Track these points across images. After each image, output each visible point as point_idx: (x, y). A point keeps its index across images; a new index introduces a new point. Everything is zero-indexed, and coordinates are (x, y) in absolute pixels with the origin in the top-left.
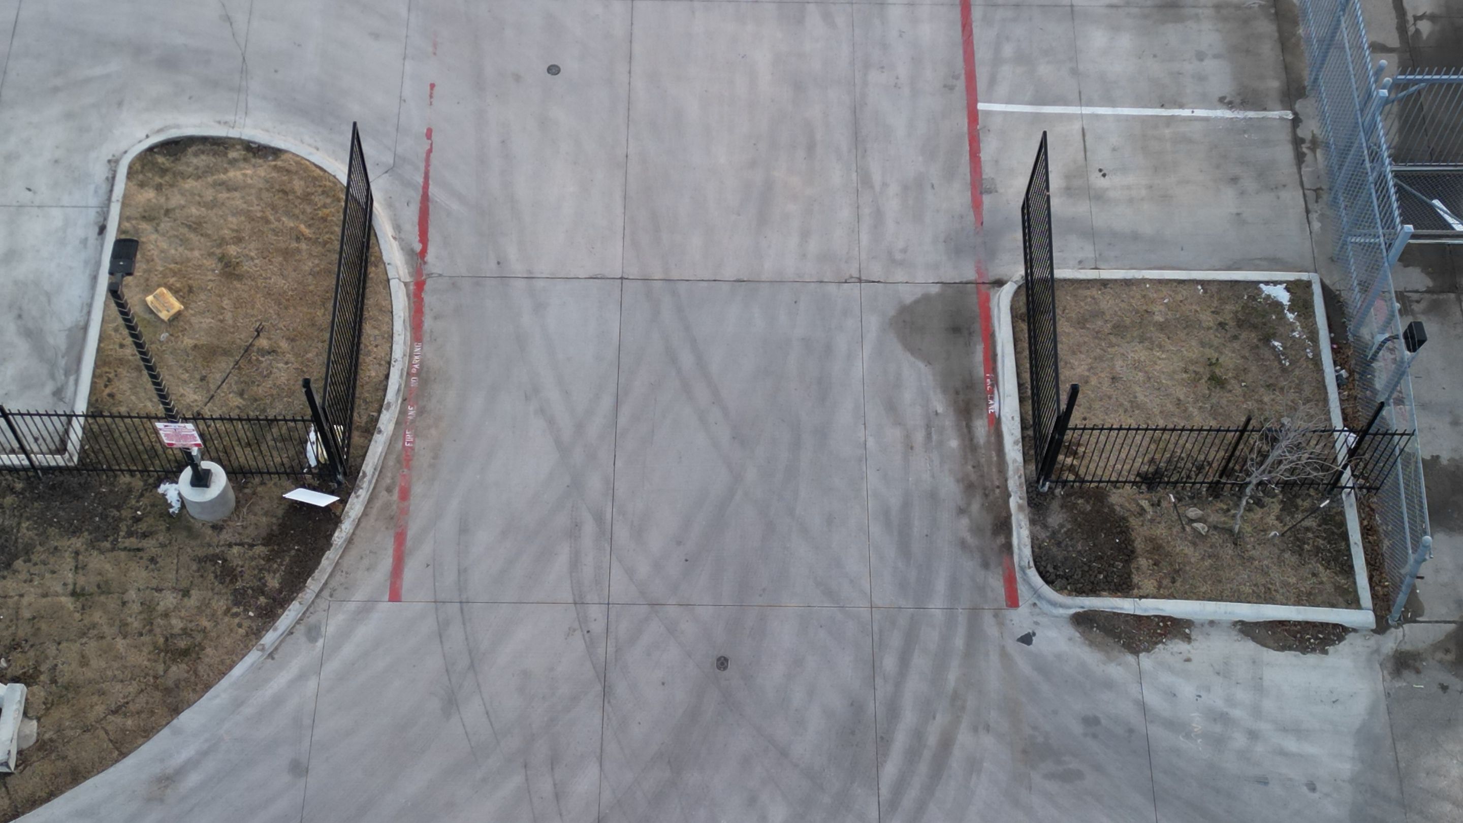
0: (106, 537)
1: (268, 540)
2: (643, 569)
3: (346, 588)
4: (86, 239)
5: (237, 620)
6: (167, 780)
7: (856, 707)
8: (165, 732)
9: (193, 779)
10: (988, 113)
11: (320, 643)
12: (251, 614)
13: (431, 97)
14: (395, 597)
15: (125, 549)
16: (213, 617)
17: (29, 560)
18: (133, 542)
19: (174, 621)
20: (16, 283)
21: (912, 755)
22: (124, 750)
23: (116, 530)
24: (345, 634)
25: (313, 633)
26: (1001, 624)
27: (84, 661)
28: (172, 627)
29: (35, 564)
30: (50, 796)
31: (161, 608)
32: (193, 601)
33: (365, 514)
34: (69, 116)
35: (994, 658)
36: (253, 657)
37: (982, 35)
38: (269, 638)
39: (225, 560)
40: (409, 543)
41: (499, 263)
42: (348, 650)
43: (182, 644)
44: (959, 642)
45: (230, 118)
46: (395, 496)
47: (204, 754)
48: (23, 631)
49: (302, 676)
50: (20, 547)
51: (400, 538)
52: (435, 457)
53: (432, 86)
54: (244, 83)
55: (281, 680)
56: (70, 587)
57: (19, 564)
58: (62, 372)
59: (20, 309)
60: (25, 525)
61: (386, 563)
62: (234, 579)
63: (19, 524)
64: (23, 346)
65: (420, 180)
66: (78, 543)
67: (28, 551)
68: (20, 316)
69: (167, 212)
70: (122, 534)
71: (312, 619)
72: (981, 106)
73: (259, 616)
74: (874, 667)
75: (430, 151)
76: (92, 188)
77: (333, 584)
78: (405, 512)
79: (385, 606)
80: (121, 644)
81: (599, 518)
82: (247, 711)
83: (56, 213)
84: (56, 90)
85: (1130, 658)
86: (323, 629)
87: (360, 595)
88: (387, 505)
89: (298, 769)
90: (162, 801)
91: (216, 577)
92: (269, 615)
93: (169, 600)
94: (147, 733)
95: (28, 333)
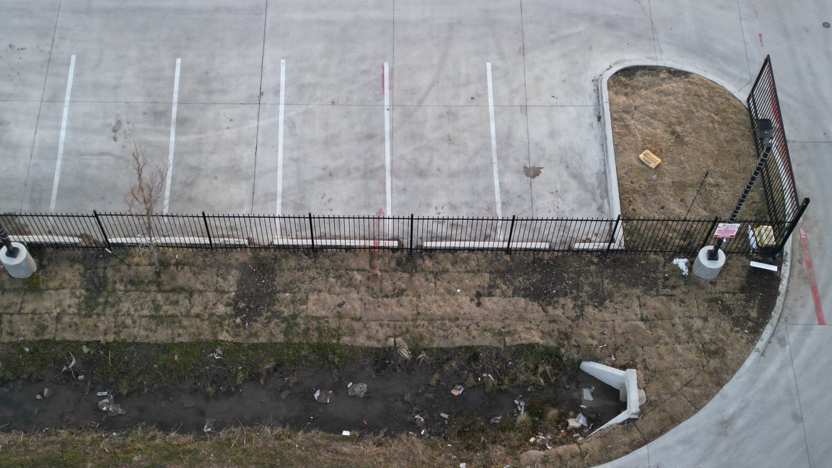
0: (652, 289)
1: (742, 290)
3: (793, 317)
4: (592, 124)
5: (739, 335)
6: (725, 424)
8: (717, 396)
9: (740, 423)
11: (788, 347)
12: (746, 331)
13: (761, 41)
14: (821, 322)
15: (664, 295)
16: (724, 333)
17: (612, 301)
18: (668, 291)
19: (705, 335)
20: (560, 148)
22: (697, 407)
23: (656, 284)
24: (801, 342)
25: (782, 342)
27: (661, 357)
28: (704, 339)
29: (616, 303)
30: (662, 432)
31: (695, 327)
32: (711, 323)
33: (791, 276)
34: (564, 55)
36: (753, 356)
38: (760, 345)
39: (722, 301)
40: (820, 292)
41: (825, 134)
42: (804, 352)
43: (713, 348)
45: (653, 55)
46: (805, 266)
47: (742, 410)
48: (620, 341)
49: (783, 367)
50: (606, 294)
51: (814, 289)
52: (821, 243)
53: (760, 35)
54: (655, 36)
55: (772, 369)
56: (639, 316)
57: (607, 303)
58: (599, 197)
59: (566, 162)
60: (605, 282)
61: (811, 303)
62: (730, 312)
63: (602, 281)
64: (573, 184)
66: (637, 291)
67: (610, 295)
68: (567, 167)
69: (636, 108)
70: (660, 286)
71: (780, 334)
73: (751, 332)
76: (587, 95)
77: (785, 314)
78: (812, 274)
79: (817, 327)
80: (679, 348)
82: (760, 385)
83: (571, 109)
84: (553, 41)
86: (787, 340)
87: (802, 320)
88: (801, 271)
89: (797, 418)
90: (726, 435)
91: (720, 310)
92: (756, 332)
93: (698, 323)
94: (709, 396)
95: (575, 176)
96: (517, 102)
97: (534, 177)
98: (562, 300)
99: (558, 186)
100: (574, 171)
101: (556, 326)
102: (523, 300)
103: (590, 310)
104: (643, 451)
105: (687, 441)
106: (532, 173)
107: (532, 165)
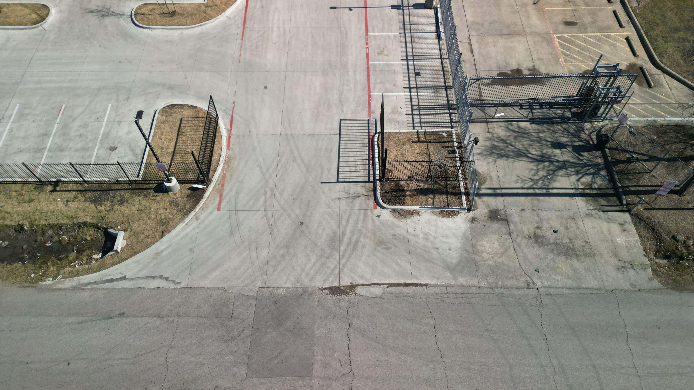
0: (146, 197)
1: (188, 196)
2: (282, 202)
3: (207, 208)
6: (159, 254)
7: (335, 233)
8: (158, 242)
9: (165, 253)
10: (373, 95)
11: (199, 221)
13: (235, 94)
14: (219, 209)
15: (152, 199)
16: (172, 215)
17: (128, 203)
18: (154, 198)
19: (162, 216)
20: (129, 139)
21: (349, 244)
22: (148, 247)
23: (150, 195)
24: (206, 218)
25: (197, 219)
26: (372, 213)
27: (139, 226)
28: (162, 217)
30: (129, 258)
31: (159, 213)
32: (168, 211)
33: (212, 190)
34: (145, 101)
35: (370, 221)
37: (372, 78)
38: (187, 220)
39: (176, 202)
40: (223, 197)
42: (206, 222)
43: (164, 221)
44: (361, 217)
45: (184, 100)
46: (220, 186)
47: (168, 247)
48: (125, 219)
49: (194, 229)
50: (126, 199)
51: (221, 196)
52: (231, 177)
53: (235, 92)
55: (188, 230)
56: (137, 209)
57: (125, 203)
59: (130, 144)
60: (127, 194)
61: (217, 201)
62: (178, 206)
63: (125, 194)
65: (231, 113)
66: (140, 198)
68: (130, 146)
69: (168, 121)
70: (151, 196)
71: (197, 215)
72: (371, 94)
73: (184, 214)
74: (339, 223)
75: (234, 106)
76: (150, 116)
77: (203, 207)
78: (222, 190)
79: (216, 212)
80: (148, 222)
81: (272, 191)
82: (179, 237)
85: (404, 220)
86: (200, 218)
87: (210, 209)
88: (218, 188)
89: (191, 250)
91: (174, 206)
92: (186, 214)
93: (162, 211)
94: (154, 242)
95: (132, 150)
96: (117, 120)
97: (113, 151)
98: (105, 203)
99: (123, 154)
100: (132, 148)
101: (100, 214)
102: (88, 203)
103: (116, 207)
104: (117, 266)
105: (138, 262)
106: (112, 149)
107: (114, 146)
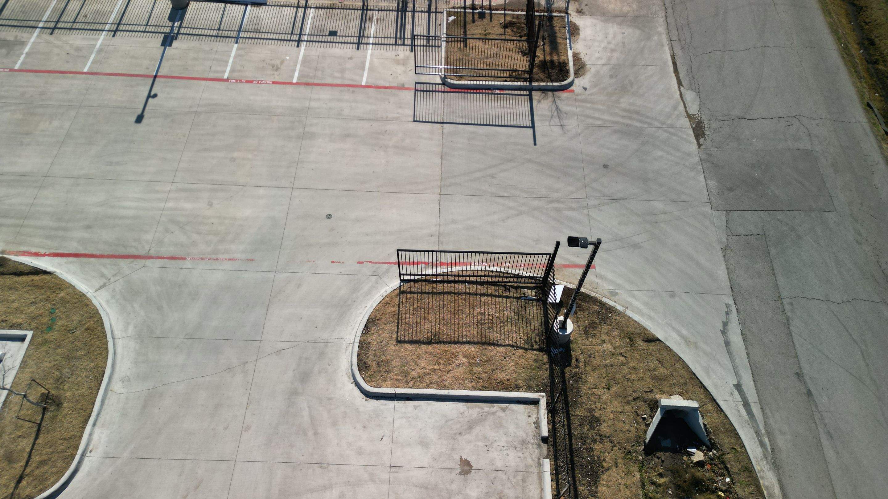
0: (580, 377)
2: (571, 188)
3: (592, 283)
4: (414, 406)
5: (613, 321)
6: (687, 342)
7: (616, 132)
8: (667, 343)
9: (684, 332)
10: (367, 82)
11: (618, 291)
12: (610, 315)
13: (339, 262)
14: (593, 267)
15: (585, 368)
16: (613, 330)
17: (595, 410)
19: (617, 345)
20: (440, 438)
22: (678, 358)
24: (611, 282)
25: (614, 294)
26: (580, 95)
28: (620, 345)
29: (596, 407)
31: (612, 350)
32: (606, 338)
35: (593, 97)
36: (629, 313)
37: (329, 81)
38: (620, 308)
39: (586, 327)
40: (568, 263)
41: (432, 236)
42: (620, 281)
43: (627, 340)
44: (589, 105)
45: (344, 346)
48: (629, 409)
49: (634, 297)
53: (333, 262)
54: (323, 341)
55: (637, 304)
56: (606, 390)
58: (492, 409)
61: (579, 270)
62: (595, 323)
67: (590, 410)
69: (403, 366)
71: (608, 294)
72: (364, 84)
73: (611, 313)
74: (600, 127)
75: (370, 262)
76: (382, 407)
77: (591, 287)
79: (598, 269)
81: (552, 202)
83: (397, 424)
84: (316, 434)
85: (588, 66)
86: (612, 290)
90: (696, 343)
91: (594, 330)
92: (610, 309)
95: (470, 428)
96: (385, 476)
97: (471, 467)
98: (596, 453)
99: (481, 444)
100: (465, 427)
101: (620, 461)
102: (600, 488)
103: (605, 429)
106: (466, 468)
107: (458, 467)
